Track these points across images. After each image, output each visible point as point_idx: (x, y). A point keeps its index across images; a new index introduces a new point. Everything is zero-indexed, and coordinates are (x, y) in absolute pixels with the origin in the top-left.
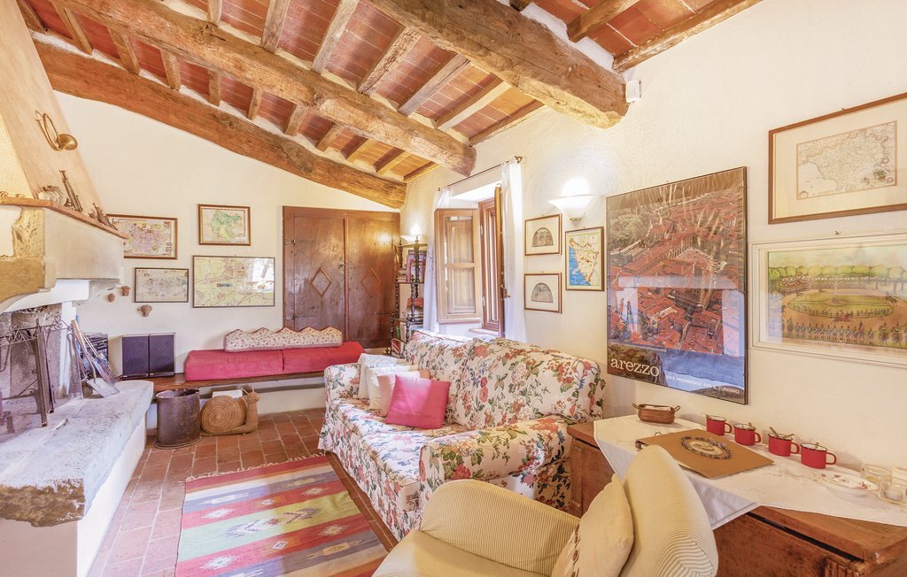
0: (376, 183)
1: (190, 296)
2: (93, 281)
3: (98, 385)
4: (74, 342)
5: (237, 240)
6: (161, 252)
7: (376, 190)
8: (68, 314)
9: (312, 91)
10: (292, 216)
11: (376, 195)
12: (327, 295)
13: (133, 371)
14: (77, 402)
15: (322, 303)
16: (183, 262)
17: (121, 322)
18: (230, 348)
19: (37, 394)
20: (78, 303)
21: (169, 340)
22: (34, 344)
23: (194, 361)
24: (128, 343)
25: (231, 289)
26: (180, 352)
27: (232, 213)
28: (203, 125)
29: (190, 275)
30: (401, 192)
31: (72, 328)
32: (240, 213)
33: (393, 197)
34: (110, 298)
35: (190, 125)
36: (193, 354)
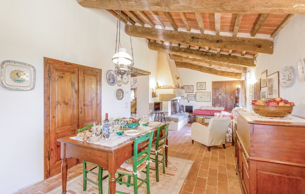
0: (233, 74)
1: (195, 100)
2: (181, 97)
3: (181, 111)
4: (179, 105)
5: (203, 89)
6: (191, 92)
7: (233, 76)
8: (178, 101)
9: (210, 64)
10: (214, 83)
11: (233, 77)
12: (222, 100)
13: (187, 111)
14: (179, 113)
15: (220, 101)
16: (194, 93)
17: (185, 103)
18: (202, 109)
19: (175, 111)
20: (180, 100)
21: (192, 107)
22: (175, 104)
23: (195, 111)
24: (186, 107)
25: (202, 98)
26: (194, 109)
27: (203, 84)
28: (197, 69)
29: (195, 96)
30: (240, 75)
31: (179, 103)
32: (204, 83)
33: (238, 77)
34: (184, 99)
35: (195, 69)
36: (196, 110)
